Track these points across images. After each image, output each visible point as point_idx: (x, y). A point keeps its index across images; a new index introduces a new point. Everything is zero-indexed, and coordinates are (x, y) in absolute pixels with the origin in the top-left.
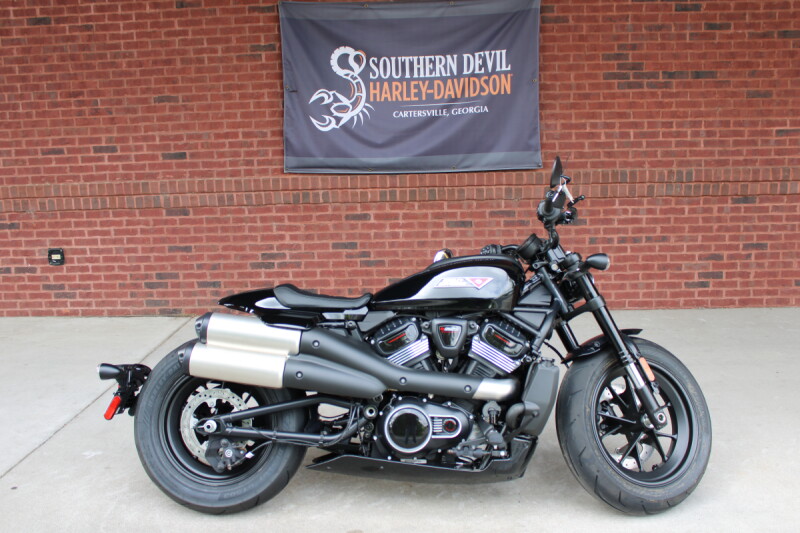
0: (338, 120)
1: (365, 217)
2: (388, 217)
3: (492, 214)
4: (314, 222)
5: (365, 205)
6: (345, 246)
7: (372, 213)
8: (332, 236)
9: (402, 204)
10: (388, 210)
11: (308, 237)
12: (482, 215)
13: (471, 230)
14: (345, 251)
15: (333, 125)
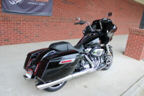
0: (16, 2)
1: (20, 24)
2: (24, 24)
3: (43, 24)
4: (9, 25)
5: (20, 21)
6: (16, 30)
8: (13, 28)
9: (28, 21)
10: (25, 22)
11: (7, 28)
12: (41, 24)
13: (40, 27)
14: (15, 31)
15: (14, 3)
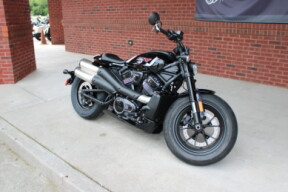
1: (220, 39)
2: (228, 39)
3: (271, 42)
4: (203, 39)
5: (221, 34)
7: (223, 37)
8: (208, 45)
10: (229, 37)
11: (200, 44)
12: (266, 42)
13: (261, 48)
14: (212, 51)
